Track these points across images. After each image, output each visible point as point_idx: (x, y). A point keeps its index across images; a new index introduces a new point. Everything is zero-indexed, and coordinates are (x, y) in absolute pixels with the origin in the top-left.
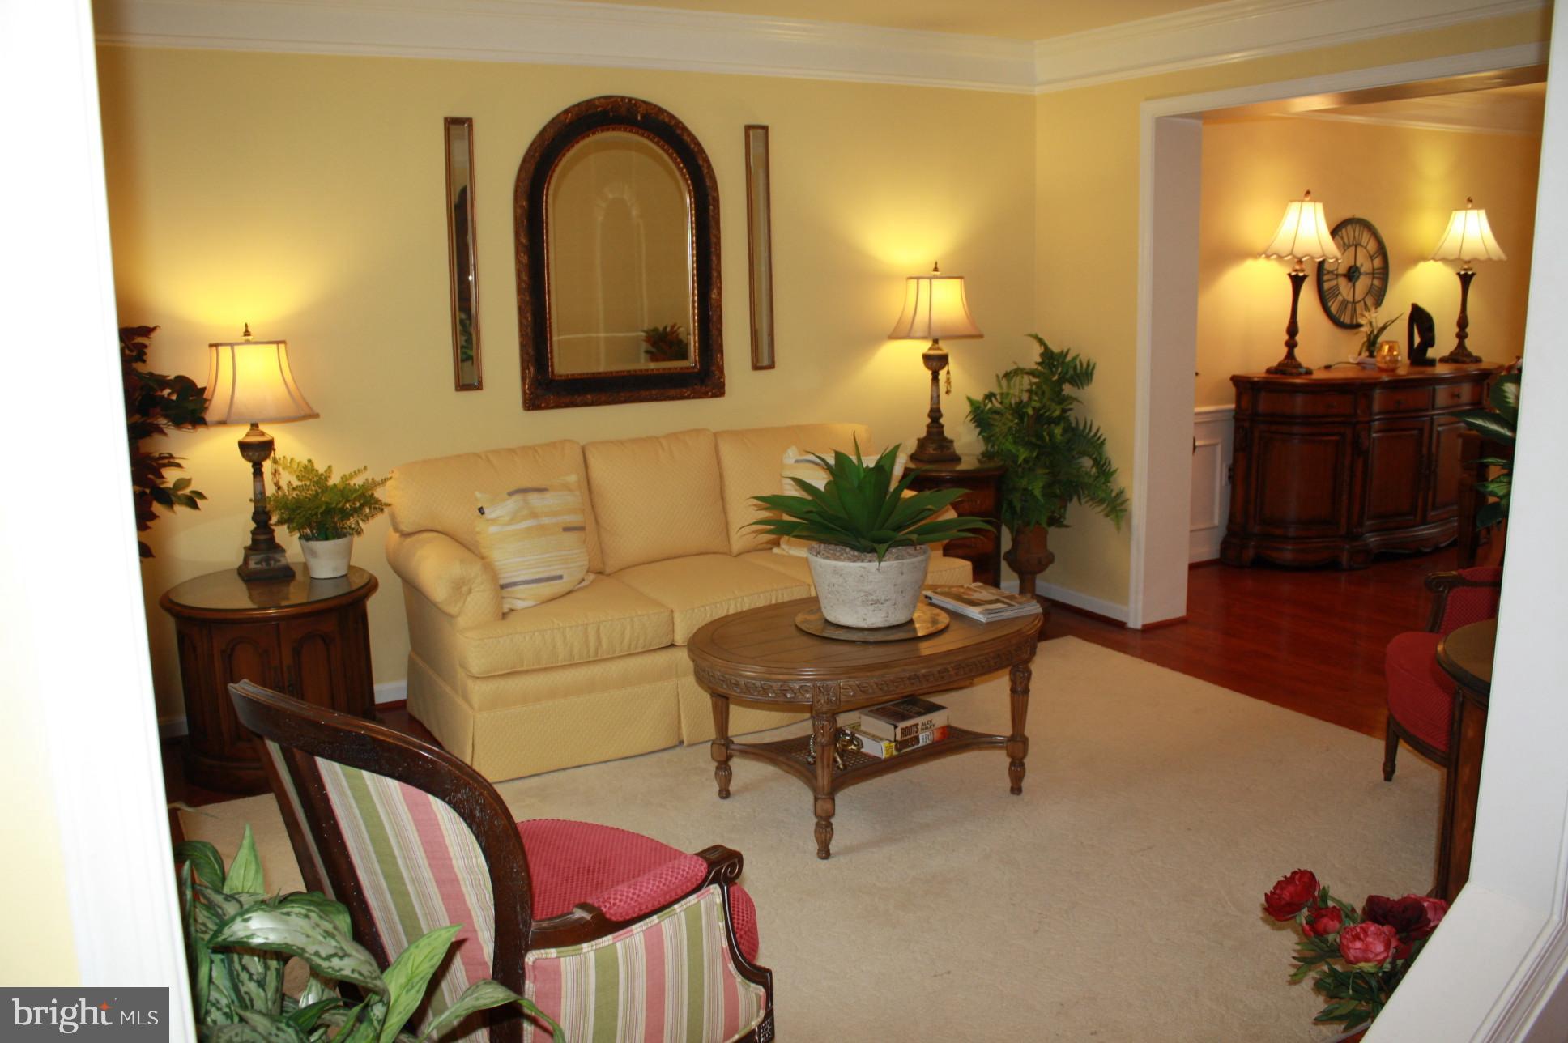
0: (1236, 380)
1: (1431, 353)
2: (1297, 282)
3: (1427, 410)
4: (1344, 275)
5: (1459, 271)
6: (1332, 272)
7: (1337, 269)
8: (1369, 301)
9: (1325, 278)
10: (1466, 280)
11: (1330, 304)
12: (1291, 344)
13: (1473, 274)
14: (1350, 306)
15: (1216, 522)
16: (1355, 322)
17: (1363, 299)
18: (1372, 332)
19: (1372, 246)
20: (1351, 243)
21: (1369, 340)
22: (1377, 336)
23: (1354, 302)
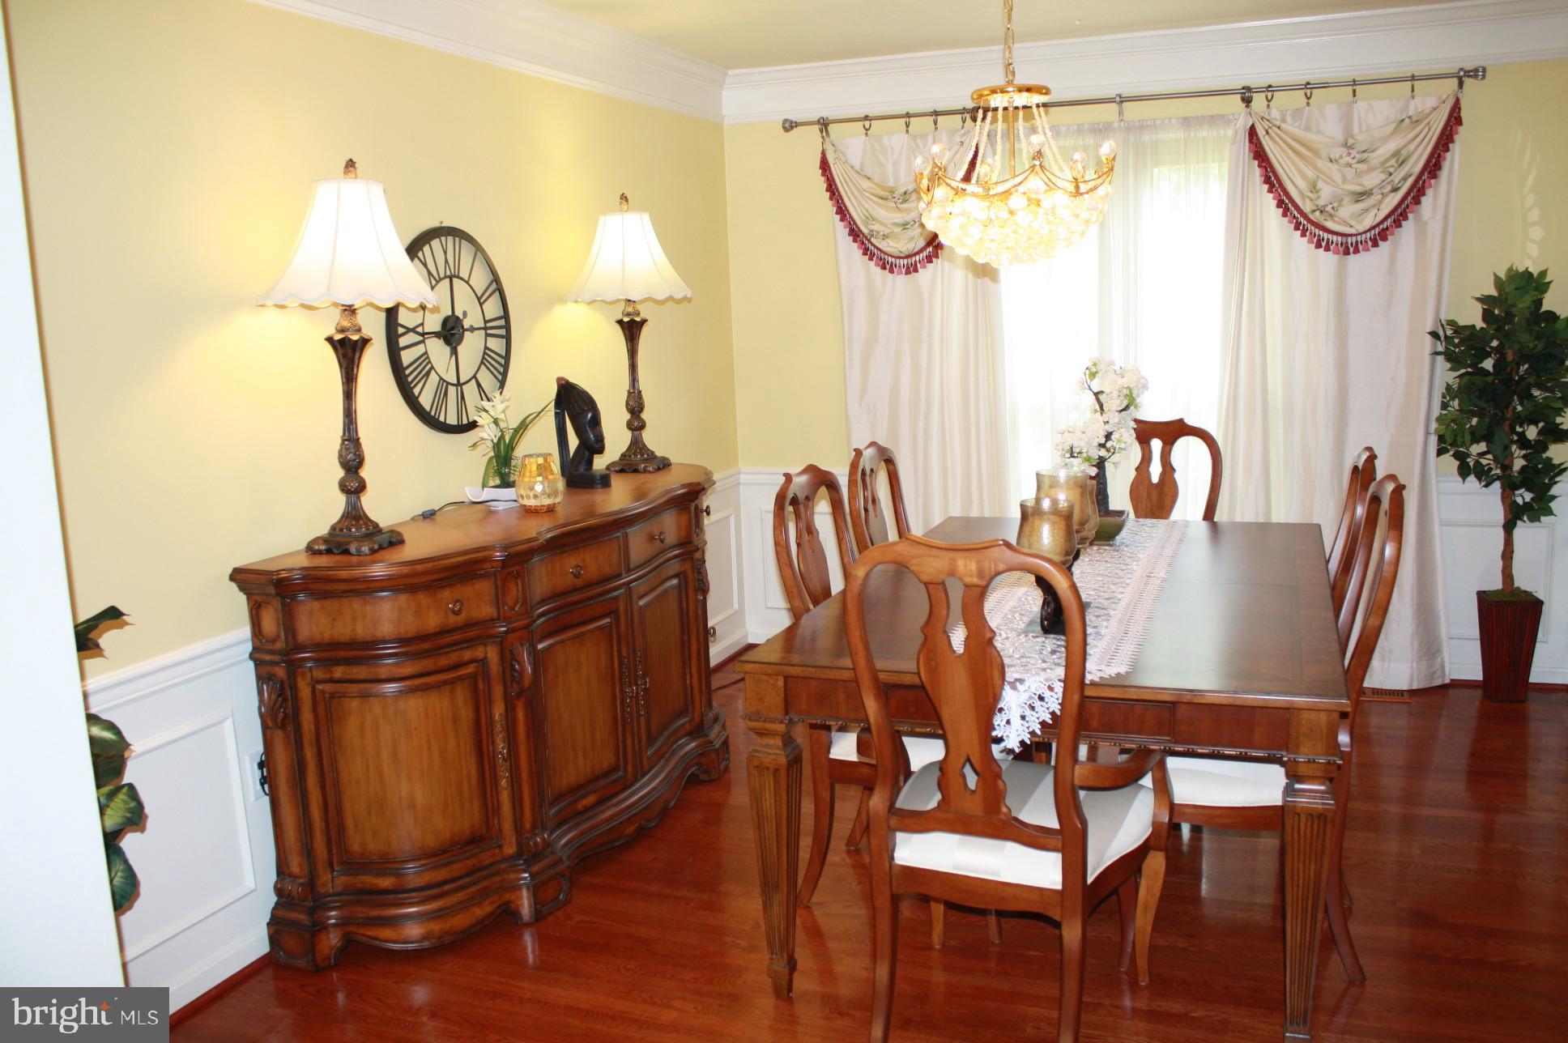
0: (242, 577)
1: (600, 463)
2: (348, 351)
3: (618, 576)
4: (437, 335)
5: (620, 317)
6: (413, 330)
7: (422, 324)
8: (485, 378)
9: (403, 341)
10: (632, 329)
11: (416, 391)
12: (353, 485)
13: (644, 321)
14: (452, 390)
15: (250, 883)
16: (465, 422)
17: (474, 377)
18: (502, 438)
19: (480, 279)
20: (442, 275)
21: (497, 456)
22: (511, 447)
23: (459, 384)
